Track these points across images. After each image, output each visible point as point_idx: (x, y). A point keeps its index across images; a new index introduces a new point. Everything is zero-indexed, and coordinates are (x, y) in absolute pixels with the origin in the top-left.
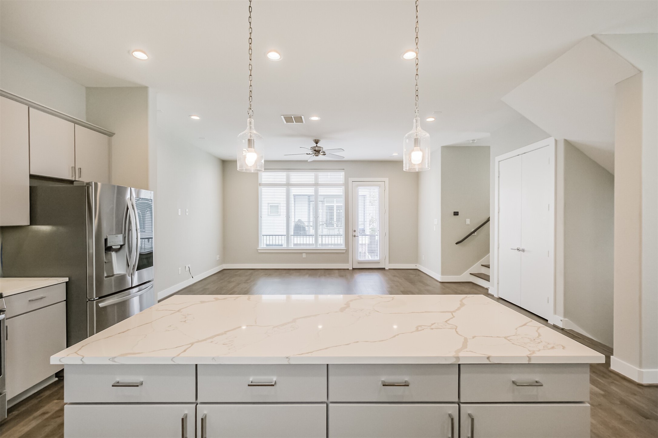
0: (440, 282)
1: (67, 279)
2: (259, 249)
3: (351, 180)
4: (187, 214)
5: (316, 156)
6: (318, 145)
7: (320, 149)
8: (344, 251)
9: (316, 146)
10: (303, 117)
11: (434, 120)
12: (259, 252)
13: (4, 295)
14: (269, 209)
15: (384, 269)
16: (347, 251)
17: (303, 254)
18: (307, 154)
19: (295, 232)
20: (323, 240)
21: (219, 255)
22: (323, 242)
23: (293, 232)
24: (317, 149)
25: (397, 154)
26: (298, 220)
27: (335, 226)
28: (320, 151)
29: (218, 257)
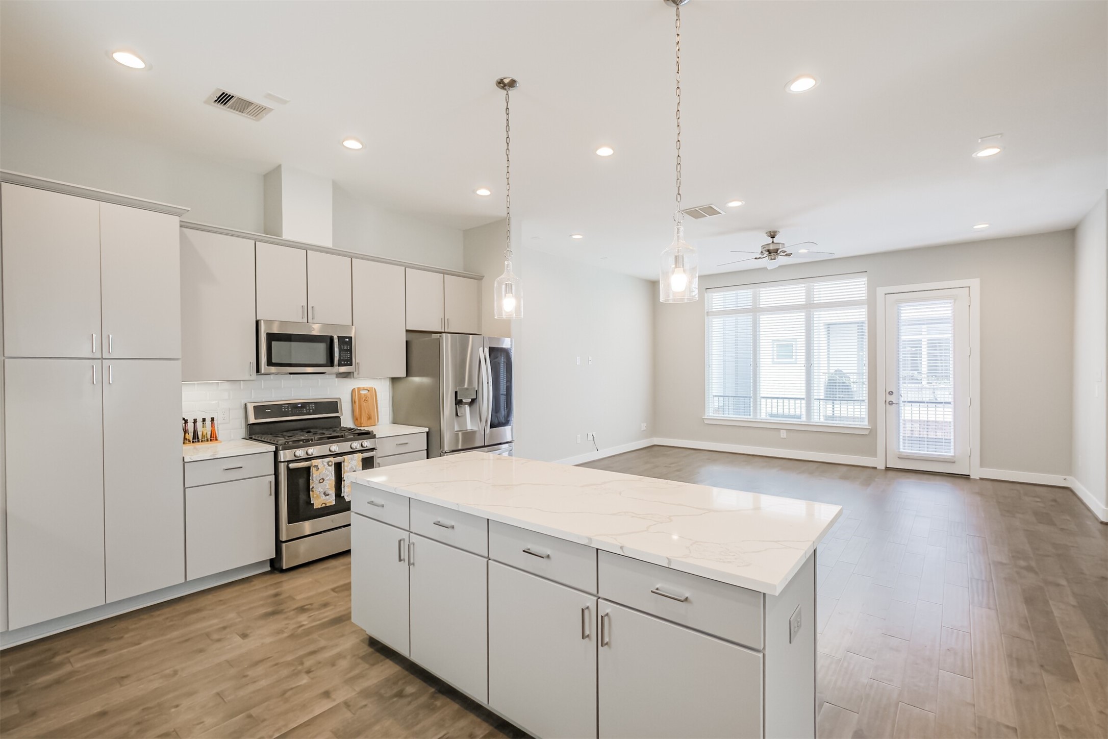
0: (1102, 523)
1: (427, 430)
2: (706, 417)
3: (881, 291)
4: (590, 363)
5: (772, 259)
6: (775, 240)
7: (778, 248)
8: (866, 432)
9: (771, 242)
10: (712, 206)
11: (1000, 152)
12: (706, 423)
13: (377, 437)
14: (775, 352)
15: (966, 477)
16: (872, 432)
17: (781, 431)
18: (756, 258)
19: (827, 394)
20: (835, 409)
21: (645, 425)
22: (835, 412)
23: (823, 394)
24: (771, 247)
25: (987, 225)
26: (834, 371)
27: (923, 383)
28: (778, 250)
29: (644, 426)
